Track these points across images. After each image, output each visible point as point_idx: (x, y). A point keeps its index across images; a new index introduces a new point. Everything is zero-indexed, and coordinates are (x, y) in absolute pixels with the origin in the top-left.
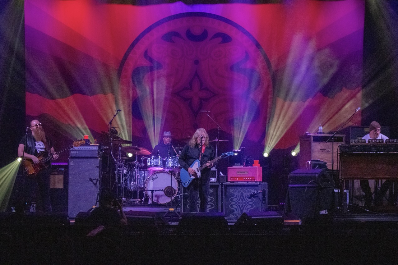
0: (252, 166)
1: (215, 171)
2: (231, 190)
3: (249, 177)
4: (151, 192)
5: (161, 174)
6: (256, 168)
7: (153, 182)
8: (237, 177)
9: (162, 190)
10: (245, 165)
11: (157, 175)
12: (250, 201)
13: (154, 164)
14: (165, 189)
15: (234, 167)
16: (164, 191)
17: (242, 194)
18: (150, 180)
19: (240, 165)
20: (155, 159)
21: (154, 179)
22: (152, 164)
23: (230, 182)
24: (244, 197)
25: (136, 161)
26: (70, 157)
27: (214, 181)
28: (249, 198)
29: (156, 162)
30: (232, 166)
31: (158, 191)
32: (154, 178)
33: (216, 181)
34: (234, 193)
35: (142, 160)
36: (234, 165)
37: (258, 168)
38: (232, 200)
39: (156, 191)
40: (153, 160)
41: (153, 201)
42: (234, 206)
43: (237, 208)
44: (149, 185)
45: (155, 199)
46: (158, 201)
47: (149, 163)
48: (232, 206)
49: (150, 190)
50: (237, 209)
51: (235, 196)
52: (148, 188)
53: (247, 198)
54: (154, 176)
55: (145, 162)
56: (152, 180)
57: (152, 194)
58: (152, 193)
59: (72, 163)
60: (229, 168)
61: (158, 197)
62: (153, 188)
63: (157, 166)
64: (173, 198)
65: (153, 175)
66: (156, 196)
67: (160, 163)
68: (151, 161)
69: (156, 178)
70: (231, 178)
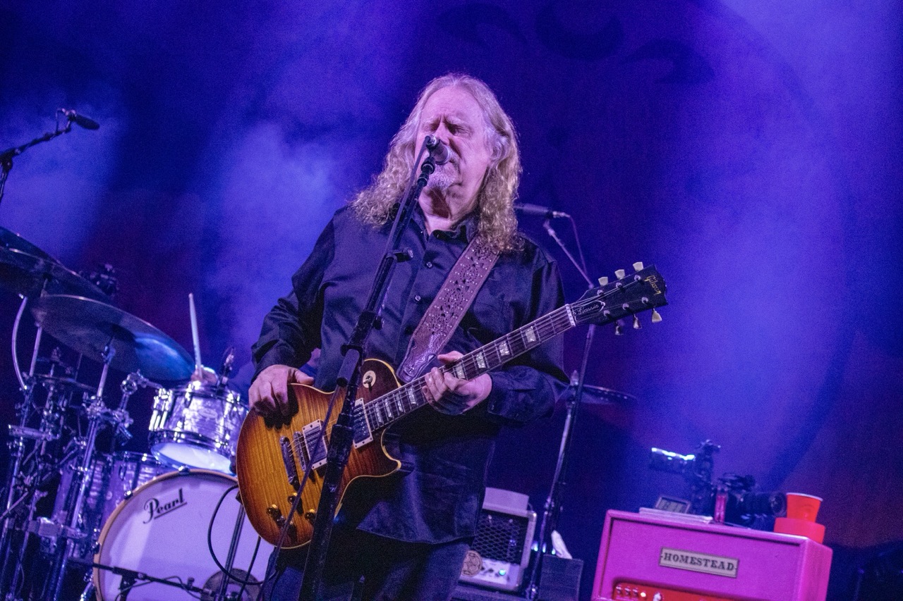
0: (771, 529)
1: (524, 521)
4: (119, 578)
5: (207, 488)
6: (796, 544)
7: (148, 526)
8: (654, 587)
9: (191, 581)
10: (720, 512)
11: (186, 489)
13: (188, 427)
14: (208, 585)
15: (646, 513)
16: (201, 594)
18: (135, 510)
19: (690, 512)
20: (197, 404)
21: (159, 511)
22: (175, 425)
25: (100, 393)
27: (501, 581)
29: (202, 421)
30: (637, 511)
31: (164, 582)
32: (162, 504)
33: (514, 584)
35: (126, 395)
36: (651, 506)
37: (811, 545)
39: (153, 580)
40: (187, 405)
44: (126, 537)
47: (161, 413)
49: (117, 570)
52: (113, 554)
54: (164, 490)
55: (141, 406)
56: (145, 515)
57: (126, 596)
58: (122, 587)
60: (613, 519)
62: (144, 560)
63: (200, 440)
65: (160, 485)
67: (226, 431)
68: (177, 409)
70: (617, 582)
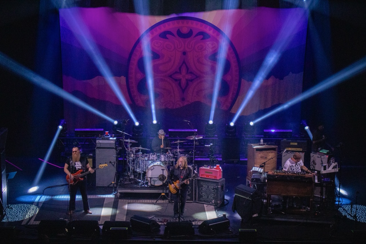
2: (202, 183)
3: (213, 176)
4: (150, 179)
5: (156, 166)
6: (217, 171)
7: (151, 172)
8: (205, 175)
11: (154, 167)
12: (213, 192)
14: (159, 177)
16: (158, 178)
17: (208, 187)
20: (152, 156)
23: (201, 178)
24: (210, 188)
26: (96, 147)
28: (213, 190)
31: (155, 178)
34: (203, 185)
38: (202, 189)
39: (153, 178)
40: (151, 156)
41: (151, 183)
42: (203, 193)
43: (204, 194)
44: (149, 174)
45: (152, 183)
46: (154, 183)
48: (201, 193)
50: (205, 196)
51: (204, 187)
53: (212, 190)
56: (150, 170)
57: (151, 180)
59: (97, 151)
60: (201, 168)
61: (154, 181)
62: (151, 175)
64: (164, 182)
65: (151, 167)
66: (153, 180)
69: (153, 169)
70: (201, 175)
